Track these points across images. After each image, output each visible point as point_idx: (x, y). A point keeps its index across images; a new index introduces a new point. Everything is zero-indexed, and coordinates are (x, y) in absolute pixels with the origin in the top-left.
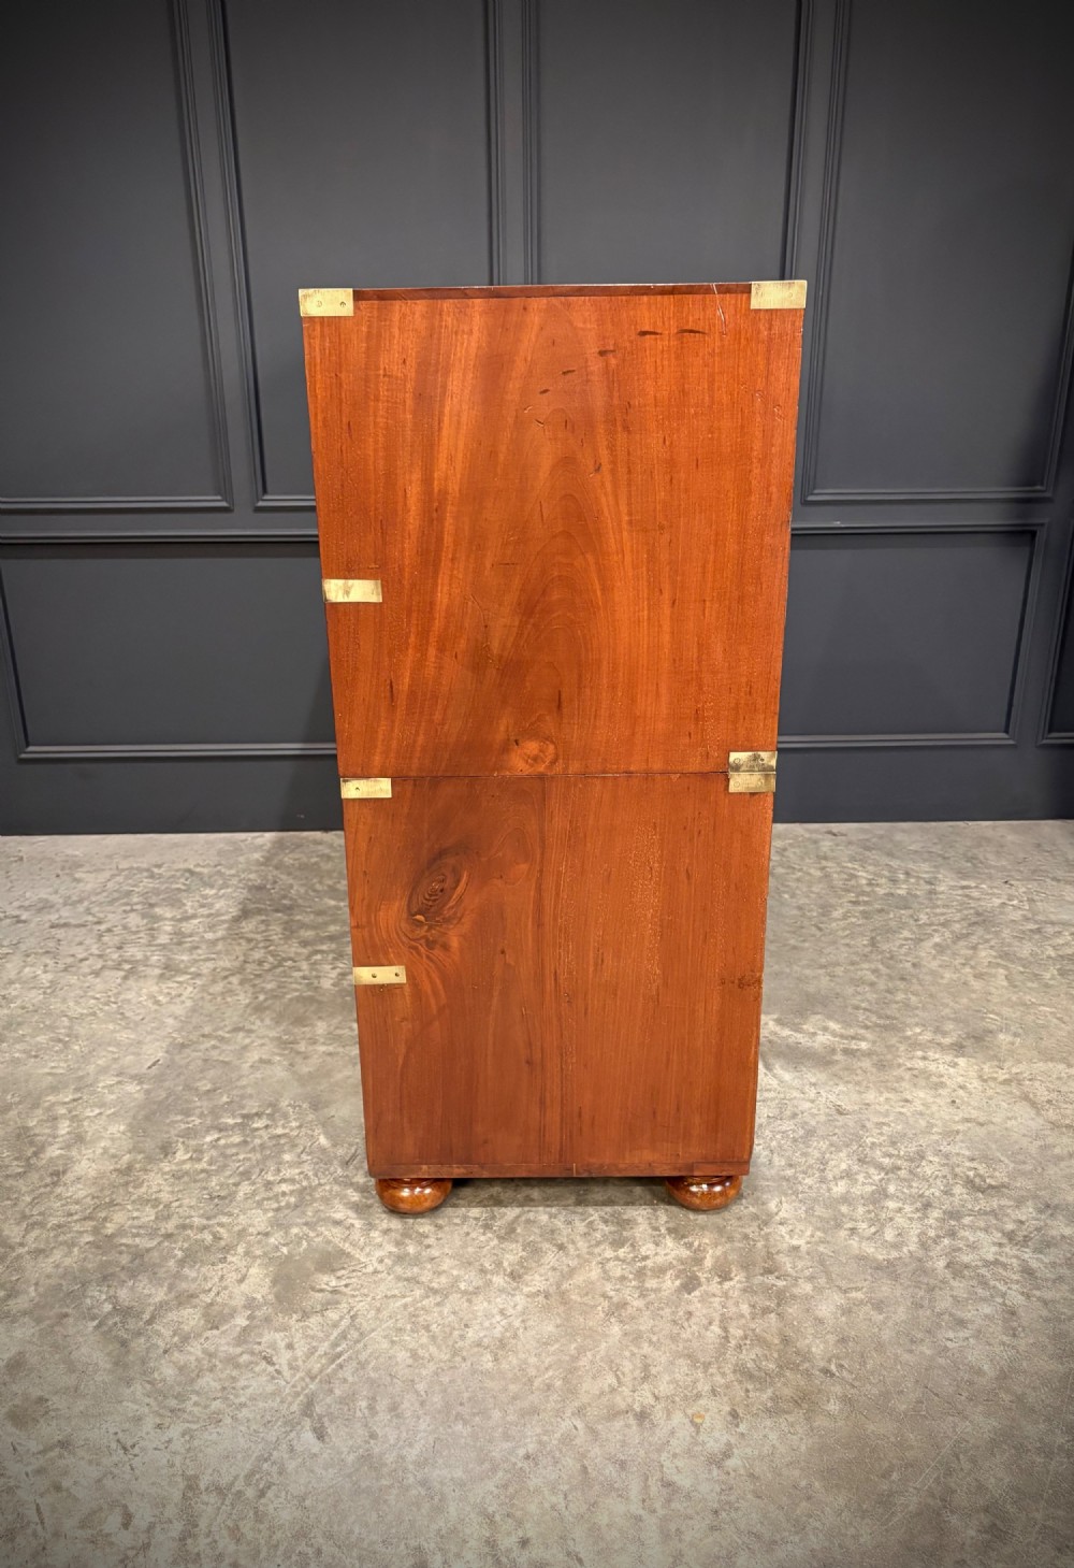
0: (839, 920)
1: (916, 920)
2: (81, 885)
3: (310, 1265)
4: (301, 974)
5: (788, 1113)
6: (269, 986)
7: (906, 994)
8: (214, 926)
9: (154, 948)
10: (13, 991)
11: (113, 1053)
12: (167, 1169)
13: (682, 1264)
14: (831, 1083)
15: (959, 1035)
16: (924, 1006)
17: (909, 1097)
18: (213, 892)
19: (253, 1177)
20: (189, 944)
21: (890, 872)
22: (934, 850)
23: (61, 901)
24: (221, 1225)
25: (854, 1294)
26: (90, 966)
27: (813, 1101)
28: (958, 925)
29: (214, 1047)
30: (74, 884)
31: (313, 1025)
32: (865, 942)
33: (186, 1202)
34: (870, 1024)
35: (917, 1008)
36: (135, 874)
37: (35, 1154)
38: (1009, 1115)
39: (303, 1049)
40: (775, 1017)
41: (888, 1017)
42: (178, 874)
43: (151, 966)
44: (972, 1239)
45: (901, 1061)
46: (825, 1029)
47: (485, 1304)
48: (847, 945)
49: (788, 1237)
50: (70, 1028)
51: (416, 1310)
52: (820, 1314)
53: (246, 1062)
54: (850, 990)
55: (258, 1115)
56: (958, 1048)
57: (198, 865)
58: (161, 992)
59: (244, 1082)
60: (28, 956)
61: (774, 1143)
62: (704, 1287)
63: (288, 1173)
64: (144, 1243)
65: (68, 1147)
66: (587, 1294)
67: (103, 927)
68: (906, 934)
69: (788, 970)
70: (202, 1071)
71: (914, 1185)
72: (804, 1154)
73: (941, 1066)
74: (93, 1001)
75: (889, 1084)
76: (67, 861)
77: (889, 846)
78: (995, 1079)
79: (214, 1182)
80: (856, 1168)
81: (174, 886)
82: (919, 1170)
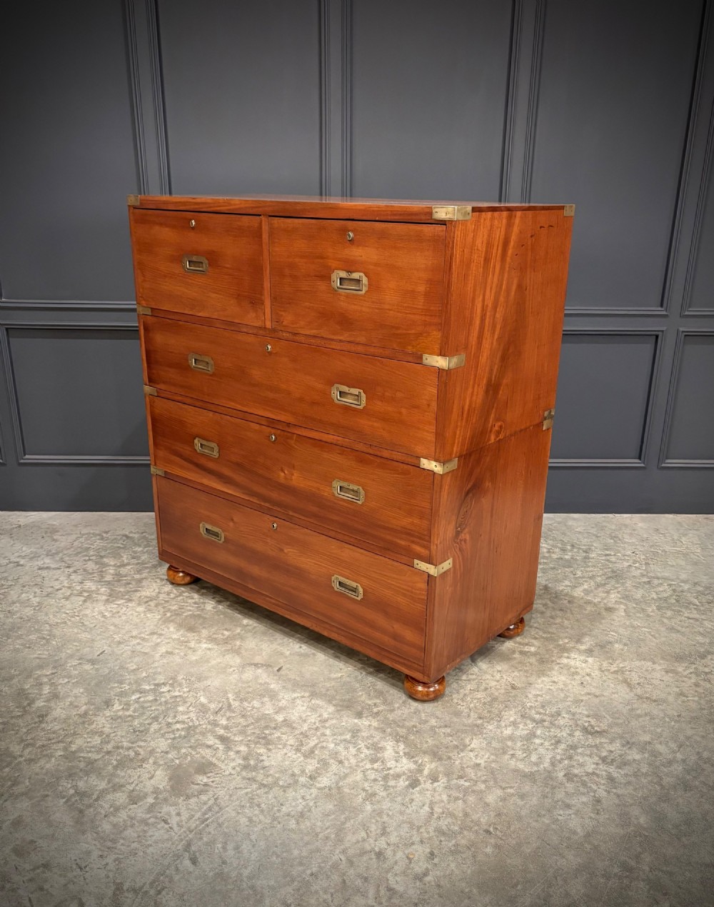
1: (574, 575)
2: (58, 543)
3: (192, 770)
4: (193, 601)
5: (482, 688)
6: (174, 608)
7: (562, 619)
8: (140, 570)
9: (103, 583)
10: (15, 608)
11: (76, 646)
12: (108, 714)
13: (411, 772)
14: (510, 671)
15: (591, 644)
16: (572, 627)
17: (556, 680)
18: (140, 549)
19: (160, 720)
20: (125, 582)
21: (562, 544)
22: (591, 532)
23: (45, 553)
24: (140, 747)
25: (509, 790)
26: (63, 594)
27: (498, 681)
28: (599, 579)
29: (139, 644)
30: (53, 543)
31: (199, 632)
32: (541, 588)
33: (119, 733)
34: (537, 636)
35: (568, 628)
36: (92, 537)
37: (29, 705)
38: (614, 691)
39: (193, 646)
41: (549, 633)
42: (119, 537)
43: (101, 594)
44: (581, 761)
45: (554, 659)
47: (294, 793)
49: (474, 758)
50: (50, 631)
51: (253, 795)
52: (487, 800)
53: (158, 653)
55: (164, 684)
56: (590, 652)
57: (131, 532)
58: (106, 610)
59: (156, 664)
60: (24, 587)
61: (472, 705)
62: (422, 785)
63: (180, 718)
64: (94, 756)
65: (48, 701)
66: (353, 788)
67: (71, 570)
68: (567, 583)
70: (130, 658)
71: (552, 730)
72: (489, 712)
73: (577, 662)
74: (64, 615)
75: (545, 672)
76: (48, 528)
77: (564, 528)
78: (609, 670)
79: (136, 723)
80: (519, 720)
81: (116, 545)
82: (556, 722)
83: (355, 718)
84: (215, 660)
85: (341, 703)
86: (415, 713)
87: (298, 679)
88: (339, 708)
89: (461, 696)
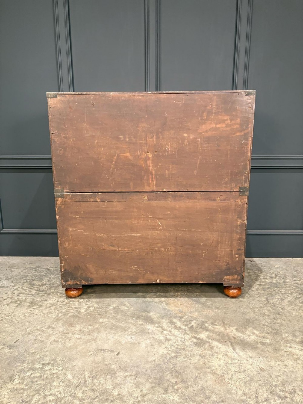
0: (255, 291)
1: (281, 292)
2: (13, 273)
4: (75, 306)
5: (242, 370)
6: (63, 311)
7: (281, 320)
8: (51, 288)
9: (30, 295)
11: (4, 336)
12: (9, 387)
14: (257, 357)
16: (288, 325)
17: (287, 364)
18: (53, 276)
19: (40, 392)
20: (41, 294)
21: (270, 274)
22: (284, 267)
23: (5, 278)
26: (6, 302)
27: (251, 365)
28: (295, 294)
30: (11, 273)
31: (75, 327)
32: (264, 300)
34: (269, 332)
36: (31, 270)
39: (70, 336)
40: (236, 328)
41: (276, 329)
42: (44, 270)
43: (27, 302)
45: (282, 348)
46: (253, 333)
48: (259, 300)
53: (49, 341)
54: (261, 318)
55: (48, 364)
57: (51, 267)
58: (27, 312)
59: (46, 349)
61: (238, 384)
63: (54, 391)
67: (15, 288)
68: (278, 297)
69: (239, 309)
70: (33, 344)
72: (249, 389)
73: (297, 351)
74: (3, 315)
75: (279, 358)
76: (11, 265)
77: (269, 265)
79: (25, 394)
81: (42, 274)
82: (294, 398)
83: (164, 394)
84: (81, 346)
85: (155, 381)
86: (202, 389)
87: (129, 361)
88: (154, 385)
89: (230, 376)
